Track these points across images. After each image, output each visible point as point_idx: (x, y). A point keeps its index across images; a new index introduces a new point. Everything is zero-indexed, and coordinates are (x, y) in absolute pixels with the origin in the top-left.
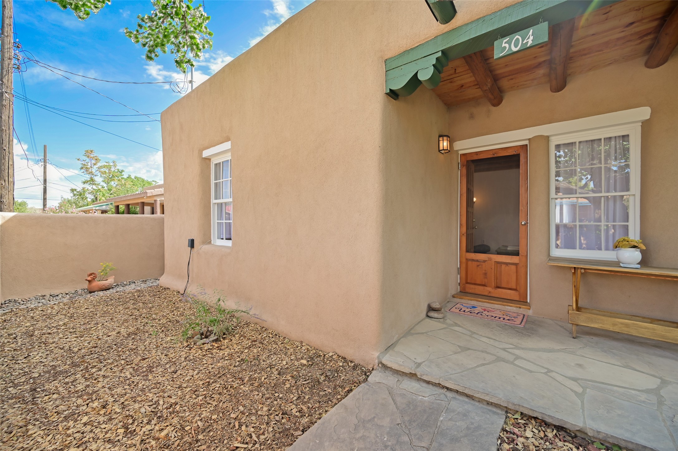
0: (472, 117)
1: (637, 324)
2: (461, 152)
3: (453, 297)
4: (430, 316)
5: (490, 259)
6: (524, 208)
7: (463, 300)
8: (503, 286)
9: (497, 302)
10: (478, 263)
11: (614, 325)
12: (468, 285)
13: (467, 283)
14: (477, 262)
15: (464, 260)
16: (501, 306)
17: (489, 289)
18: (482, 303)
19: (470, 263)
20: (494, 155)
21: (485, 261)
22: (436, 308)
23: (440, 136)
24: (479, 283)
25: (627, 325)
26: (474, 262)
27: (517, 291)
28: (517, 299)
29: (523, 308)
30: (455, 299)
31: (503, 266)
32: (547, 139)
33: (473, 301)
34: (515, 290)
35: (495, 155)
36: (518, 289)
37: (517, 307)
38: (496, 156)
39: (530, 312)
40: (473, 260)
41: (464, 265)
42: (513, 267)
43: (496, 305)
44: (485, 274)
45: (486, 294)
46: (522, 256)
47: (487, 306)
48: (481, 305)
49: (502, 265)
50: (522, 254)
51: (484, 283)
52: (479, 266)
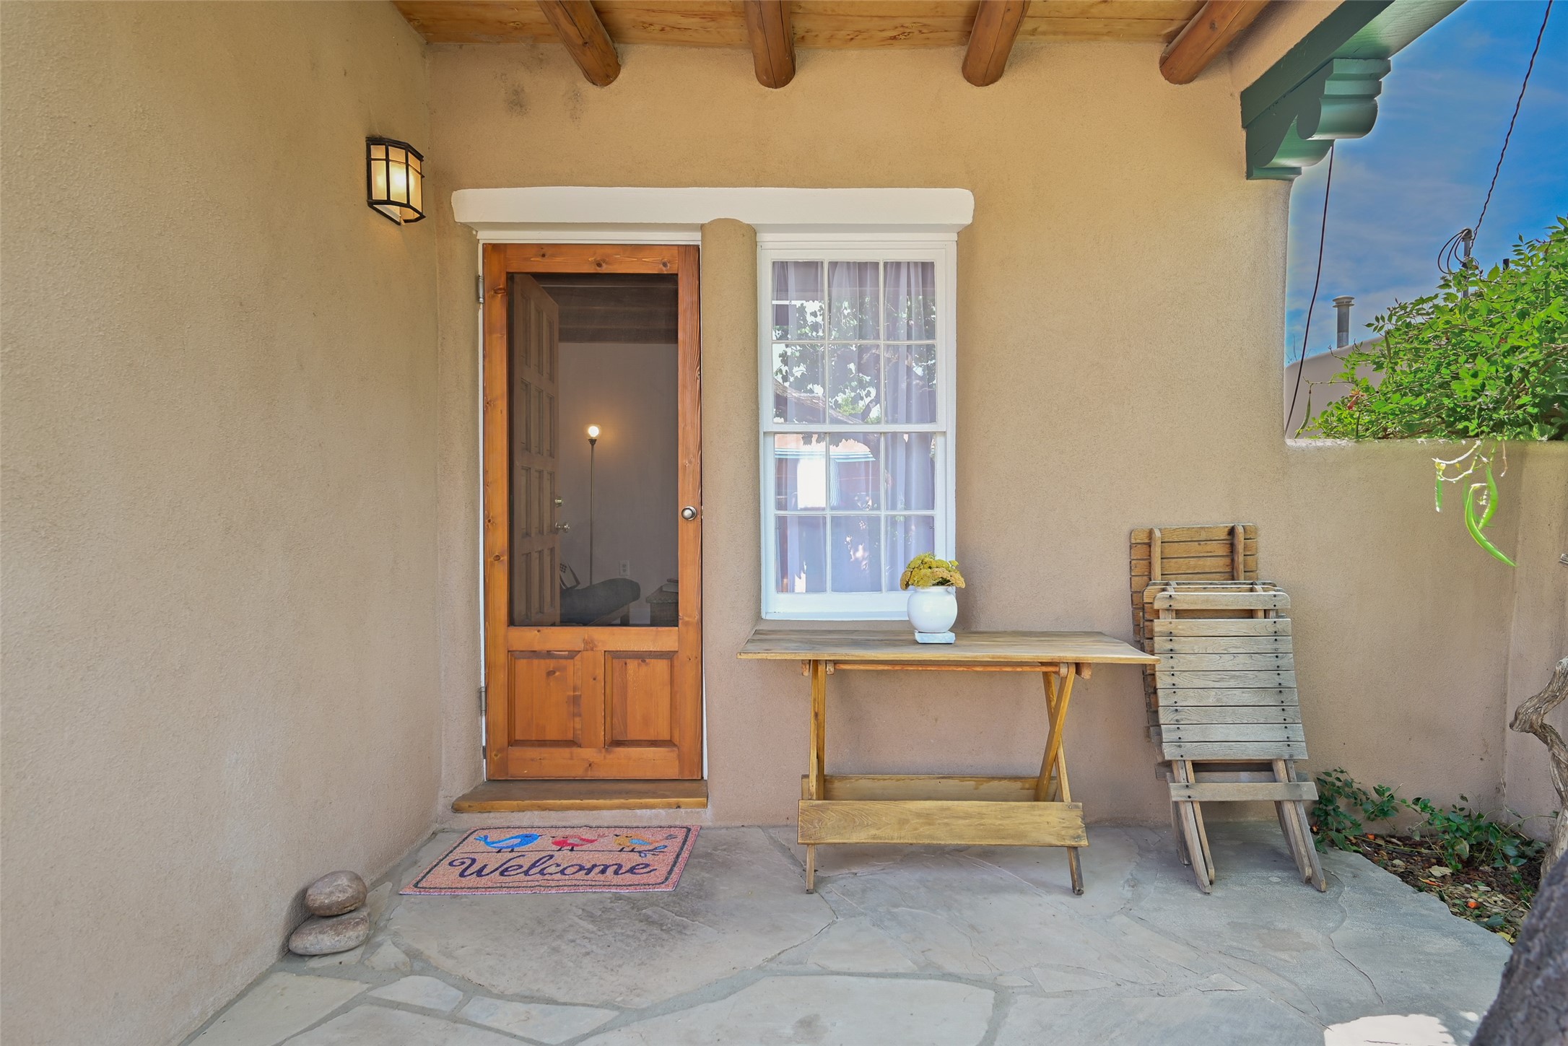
0: (518, 102)
1: (948, 809)
2: (486, 236)
3: (457, 809)
4: (300, 952)
5: (590, 645)
6: (690, 462)
7: (492, 815)
8: (632, 735)
9: (608, 802)
10: (552, 664)
11: (903, 822)
12: (516, 752)
13: (512, 742)
14: (548, 661)
15: (501, 658)
16: (622, 811)
17: (588, 753)
18: (560, 814)
19: (522, 664)
20: (599, 265)
21: (572, 655)
22: (329, 907)
23: (373, 141)
24: (560, 738)
25: (928, 818)
26: (536, 662)
27: (675, 745)
28: (673, 772)
29: (688, 805)
30: (465, 816)
31: (632, 665)
32: (750, 234)
33: (528, 814)
34: (668, 743)
35: (604, 266)
36: (676, 740)
37: (669, 806)
38: (605, 269)
39: (705, 817)
40: (535, 654)
41: (502, 677)
42: (661, 666)
43: (605, 813)
44: (575, 700)
45: (579, 772)
46: (687, 624)
47: (575, 822)
48: (554, 823)
49: (628, 661)
50: (686, 619)
51: (570, 736)
52: (554, 672)
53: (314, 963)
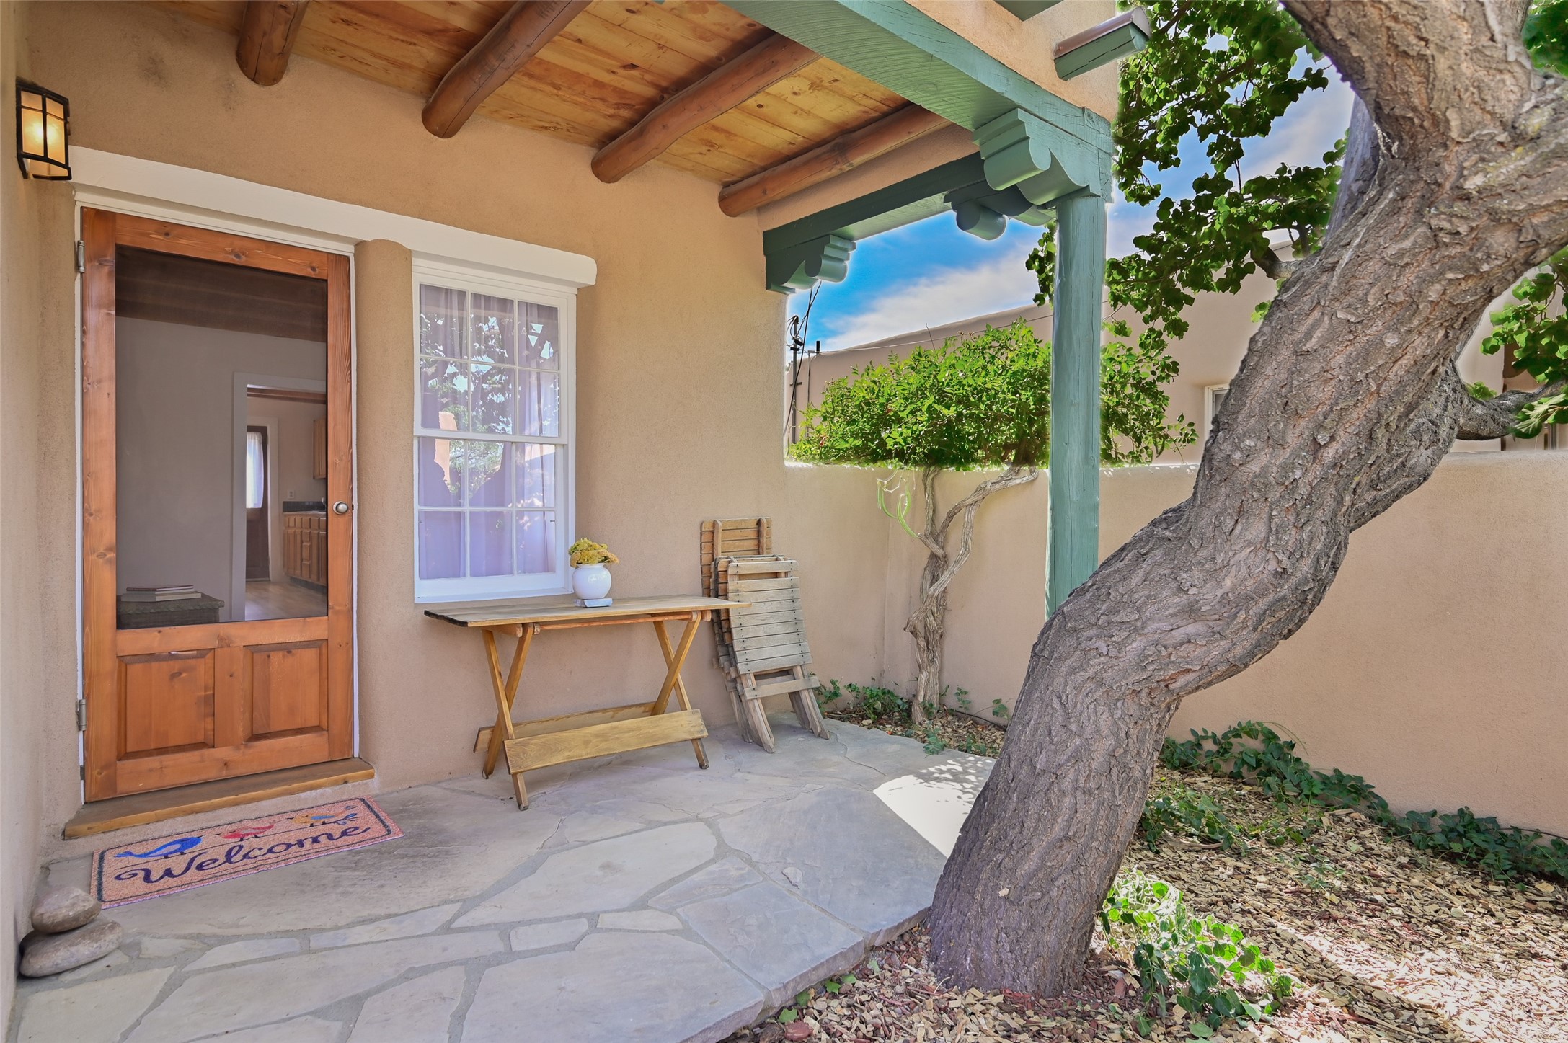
0: (154, 71)
2: (85, 199)
3: (67, 835)
5: (225, 642)
6: (341, 460)
7: (119, 832)
8: (276, 727)
9: (268, 791)
10: (177, 665)
12: (128, 764)
13: (124, 755)
14: (171, 663)
15: (109, 665)
16: (284, 798)
17: (221, 753)
18: (210, 814)
19: (136, 670)
20: (238, 256)
21: (202, 653)
24: (187, 742)
26: (155, 665)
27: (323, 730)
28: (323, 756)
29: (355, 779)
30: (81, 841)
31: (276, 658)
32: (404, 256)
33: (170, 822)
34: (317, 729)
35: (244, 258)
36: (325, 725)
37: (336, 783)
38: (243, 261)
39: (373, 787)
40: (150, 657)
41: (108, 687)
42: (310, 656)
43: (264, 803)
44: (210, 701)
45: (212, 774)
46: (337, 613)
47: (230, 819)
48: (204, 825)
49: (272, 654)
50: (337, 608)
51: (200, 738)
52: (180, 673)
53: (67, 978)
